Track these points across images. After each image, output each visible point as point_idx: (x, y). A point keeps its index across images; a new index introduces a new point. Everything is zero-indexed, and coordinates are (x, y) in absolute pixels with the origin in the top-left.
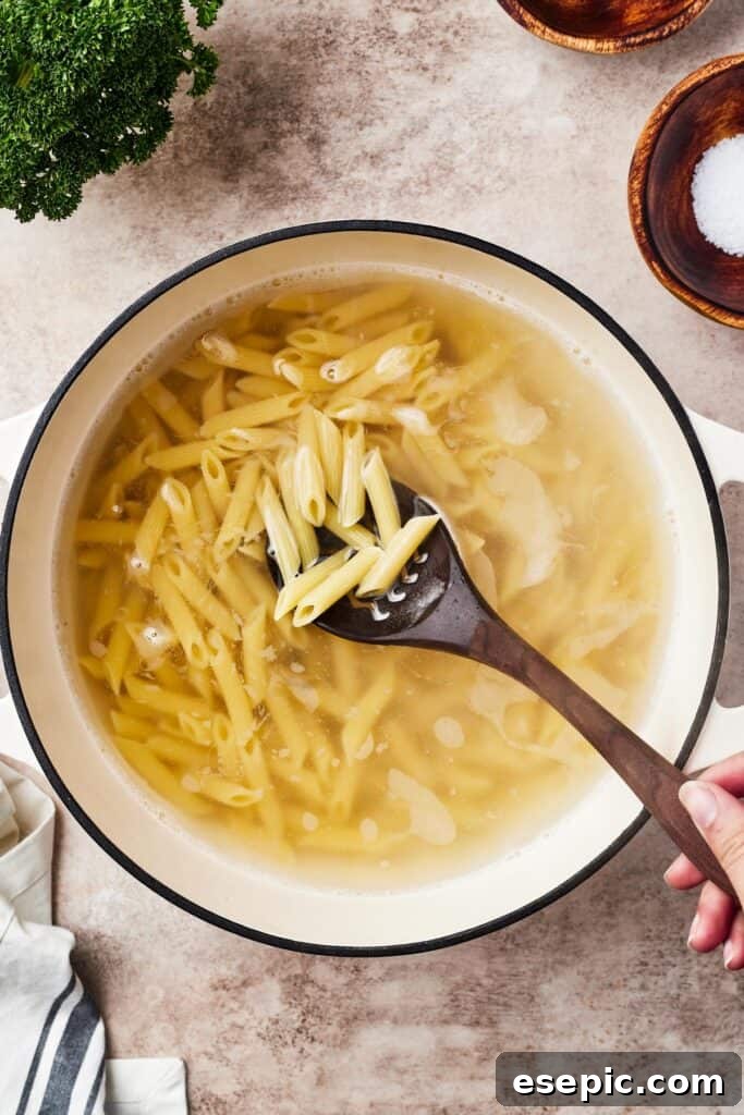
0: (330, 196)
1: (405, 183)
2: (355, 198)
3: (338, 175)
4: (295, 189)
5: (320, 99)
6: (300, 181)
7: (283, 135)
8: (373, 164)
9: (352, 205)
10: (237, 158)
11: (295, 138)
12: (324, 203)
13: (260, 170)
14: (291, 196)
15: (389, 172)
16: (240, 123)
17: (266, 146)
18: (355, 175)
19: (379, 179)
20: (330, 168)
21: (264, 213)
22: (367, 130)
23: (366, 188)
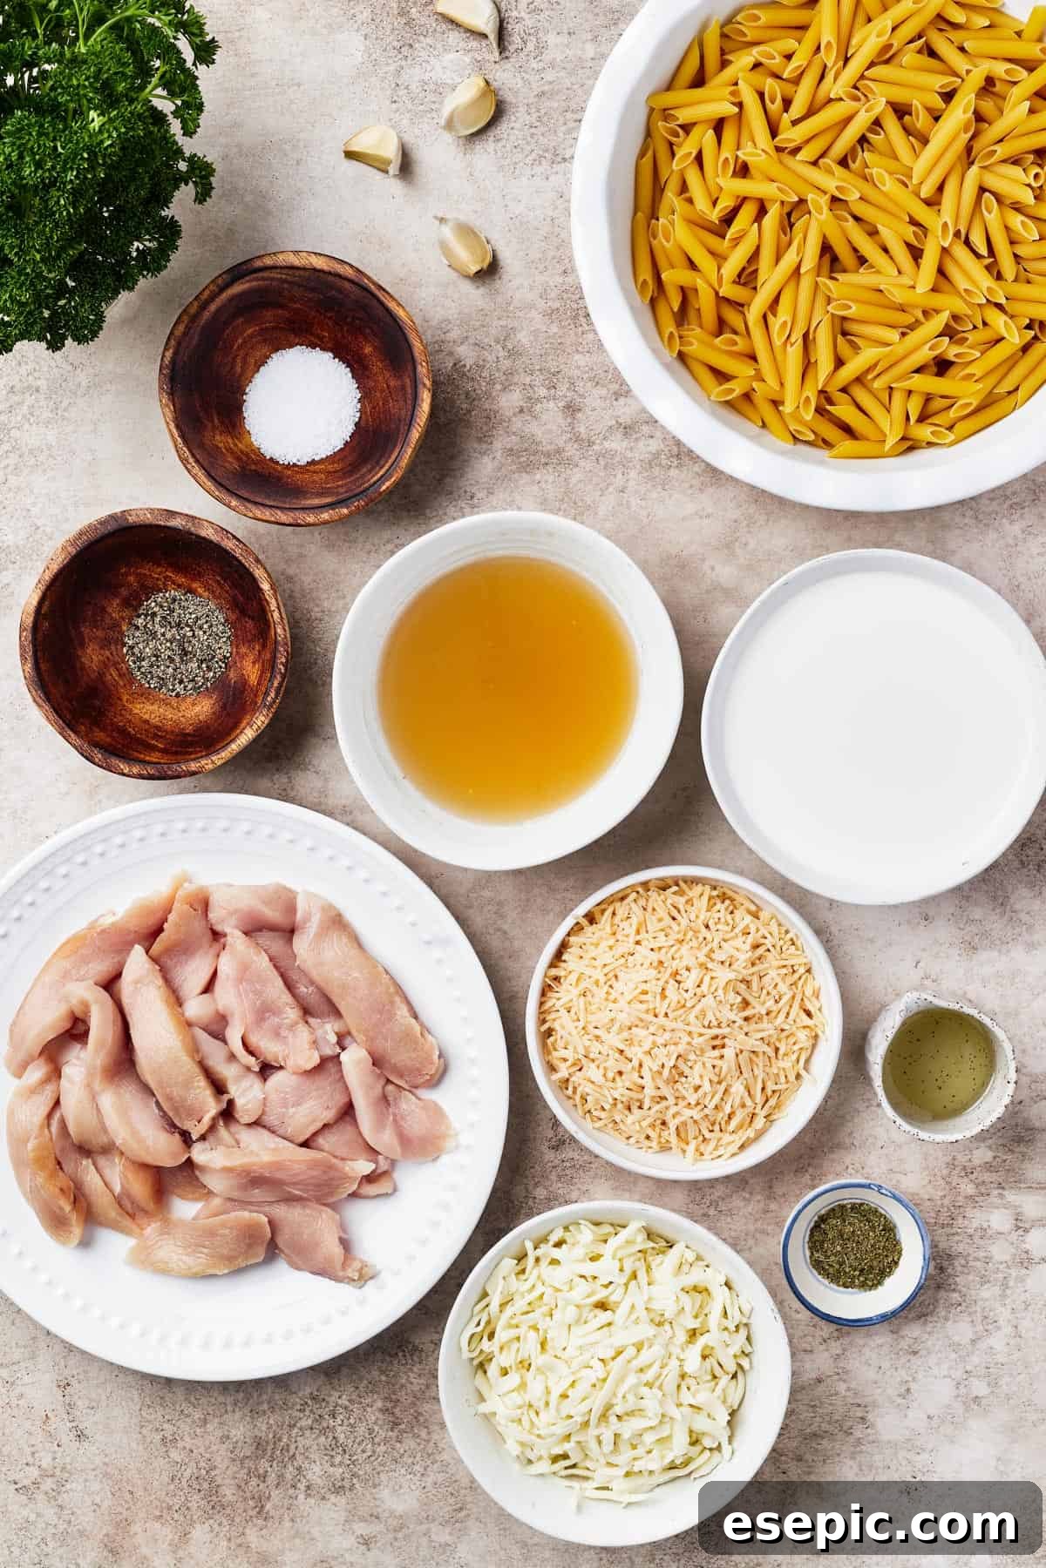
0: (582, 463)
1: (657, 455)
2: (605, 467)
3: (591, 444)
4: (548, 455)
5: (578, 367)
6: (553, 447)
7: (538, 400)
8: (625, 434)
9: (602, 474)
10: (493, 420)
11: (551, 404)
12: (575, 470)
13: (514, 433)
14: (543, 460)
15: (641, 444)
16: (498, 387)
17: (521, 411)
18: (606, 444)
19: (631, 449)
20: (584, 436)
21: (516, 475)
22: (622, 401)
23: (617, 459)
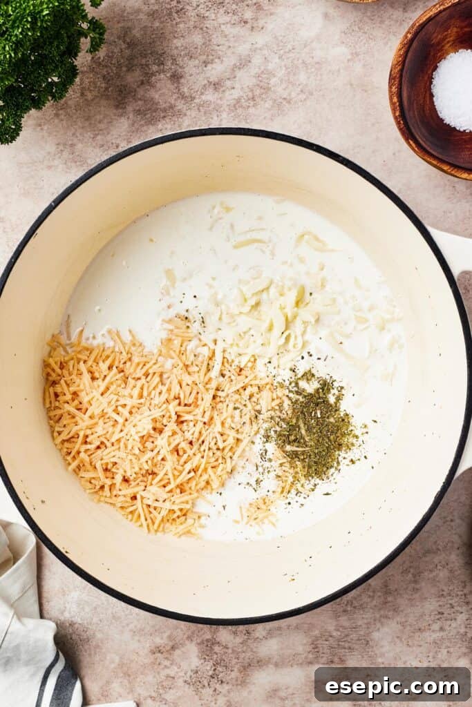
0: (188, 113)
1: (238, 101)
2: (205, 113)
3: (193, 98)
4: (165, 110)
5: (177, 48)
6: (168, 104)
7: (153, 74)
8: (216, 89)
9: (204, 118)
10: (124, 92)
11: (162, 76)
12: (185, 118)
13: (140, 99)
14: (162, 115)
15: (227, 93)
16: (124, 69)
17: (142, 83)
18: (203, 97)
19: (221, 99)
20: (187, 94)
21: (145, 128)
22: (209, 67)
23: (212, 106)
